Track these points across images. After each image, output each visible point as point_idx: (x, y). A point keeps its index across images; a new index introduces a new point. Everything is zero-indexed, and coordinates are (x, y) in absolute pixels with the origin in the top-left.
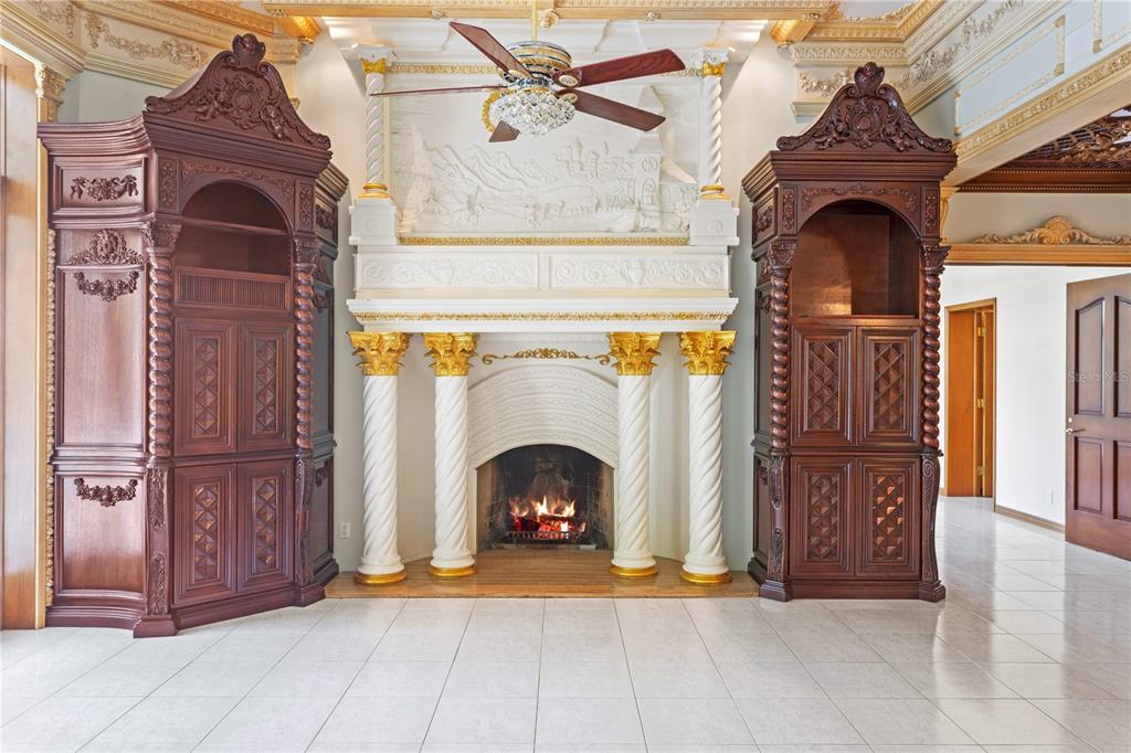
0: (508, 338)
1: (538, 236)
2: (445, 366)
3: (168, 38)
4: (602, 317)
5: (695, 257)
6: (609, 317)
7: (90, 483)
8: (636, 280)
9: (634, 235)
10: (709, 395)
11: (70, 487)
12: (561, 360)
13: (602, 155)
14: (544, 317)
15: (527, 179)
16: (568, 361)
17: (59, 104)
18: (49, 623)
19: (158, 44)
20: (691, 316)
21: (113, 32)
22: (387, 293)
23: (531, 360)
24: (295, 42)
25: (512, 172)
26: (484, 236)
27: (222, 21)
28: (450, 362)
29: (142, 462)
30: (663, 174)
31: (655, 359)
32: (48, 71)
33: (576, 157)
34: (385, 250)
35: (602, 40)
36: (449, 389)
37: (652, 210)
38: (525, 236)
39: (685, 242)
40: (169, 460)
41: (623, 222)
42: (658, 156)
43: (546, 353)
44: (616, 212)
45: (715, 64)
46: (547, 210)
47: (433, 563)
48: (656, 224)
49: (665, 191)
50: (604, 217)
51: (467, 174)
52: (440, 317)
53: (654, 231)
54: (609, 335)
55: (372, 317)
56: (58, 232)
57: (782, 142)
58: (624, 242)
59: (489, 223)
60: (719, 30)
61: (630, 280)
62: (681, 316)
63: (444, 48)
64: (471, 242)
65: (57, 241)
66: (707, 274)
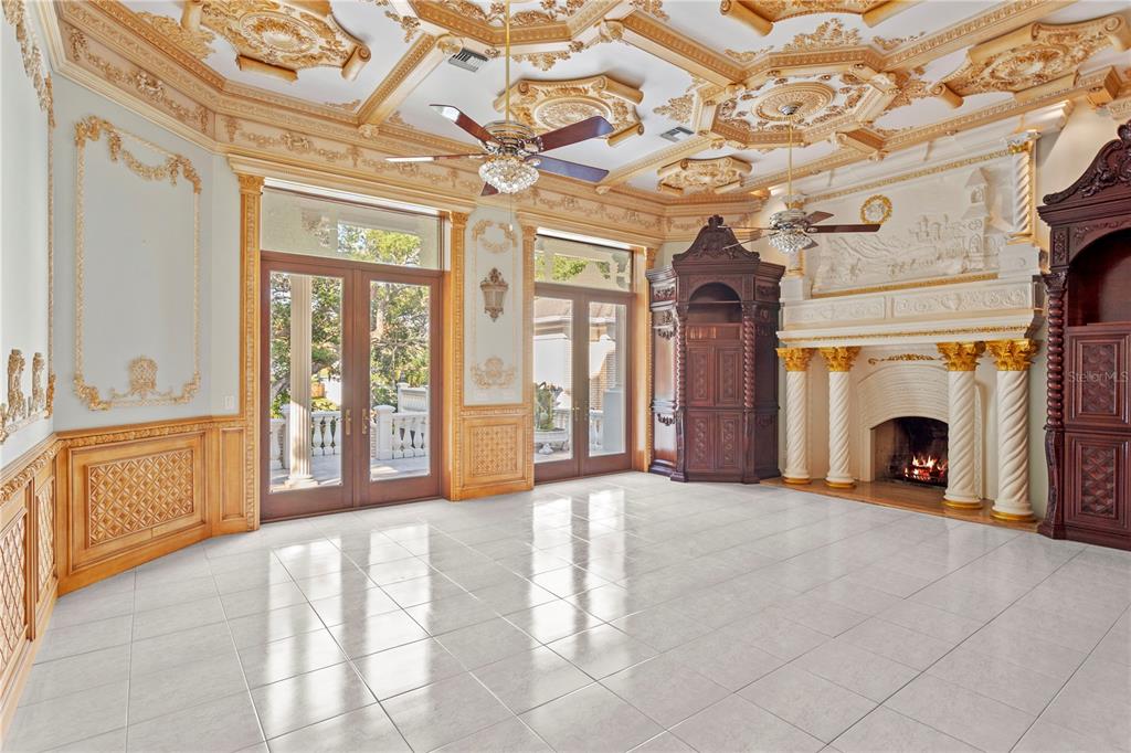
0: (880, 349)
1: (893, 284)
2: (832, 366)
3: (699, 218)
4: (926, 334)
5: (1000, 287)
6: (931, 333)
7: (662, 416)
8: (953, 307)
9: (961, 275)
10: (1009, 385)
11: (656, 417)
12: (921, 362)
13: (943, 223)
14: (886, 335)
15: (890, 249)
16: (927, 362)
17: (653, 261)
18: (650, 471)
19: (695, 222)
20: (994, 330)
21: (677, 223)
22: (797, 327)
23: (900, 362)
24: (758, 201)
25: (880, 246)
26: (858, 288)
27: (723, 202)
28: (835, 363)
29: (674, 408)
30: (988, 228)
31: (978, 360)
32: (648, 249)
33: (924, 228)
34: (798, 304)
35: (928, 153)
36: (836, 379)
37: (977, 256)
38: (886, 285)
39: (994, 276)
40: (684, 409)
41: (954, 268)
42: (982, 218)
43: (909, 357)
44: (947, 262)
45: (1018, 145)
46: (902, 267)
47: (828, 479)
48: (981, 266)
49: (991, 241)
50: (941, 266)
51: (852, 252)
52: (824, 338)
53: (981, 270)
54: (938, 344)
55: (790, 340)
56: (653, 313)
57: (1047, 199)
58: (954, 281)
59: (864, 279)
60: (1022, 119)
61: (948, 308)
62: (984, 330)
63: (830, 185)
64: (851, 293)
65: (653, 316)
66: (1013, 298)
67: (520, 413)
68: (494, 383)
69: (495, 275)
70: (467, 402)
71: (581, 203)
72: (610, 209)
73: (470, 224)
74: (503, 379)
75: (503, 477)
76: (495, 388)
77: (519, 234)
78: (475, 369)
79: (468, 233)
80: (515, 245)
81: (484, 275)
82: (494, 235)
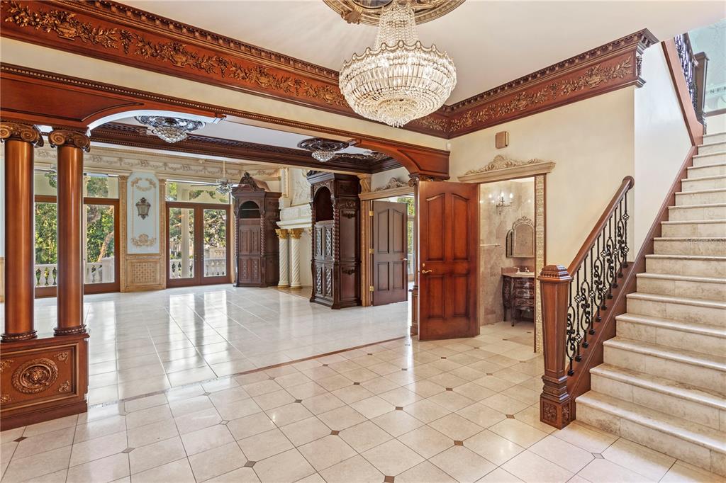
67: (158, 257)
68: (144, 245)
69: (143, 200)
70: (128, 253)
71: (192, 167)
72: (210, 169)
73: (130, 181)
74: (149, 243)
75: (148, 284)
76: (143, 247)
77: (157, 183)
78: (133, 240)
79: (129, 184)
80: (155, 187)
81: (138, 200)
82: (144, 184)
